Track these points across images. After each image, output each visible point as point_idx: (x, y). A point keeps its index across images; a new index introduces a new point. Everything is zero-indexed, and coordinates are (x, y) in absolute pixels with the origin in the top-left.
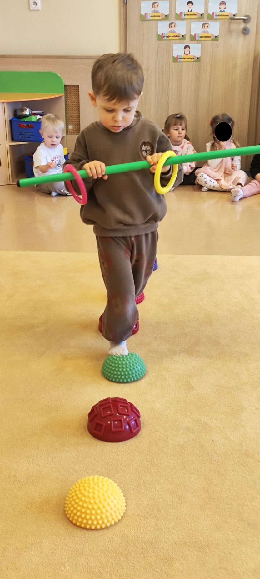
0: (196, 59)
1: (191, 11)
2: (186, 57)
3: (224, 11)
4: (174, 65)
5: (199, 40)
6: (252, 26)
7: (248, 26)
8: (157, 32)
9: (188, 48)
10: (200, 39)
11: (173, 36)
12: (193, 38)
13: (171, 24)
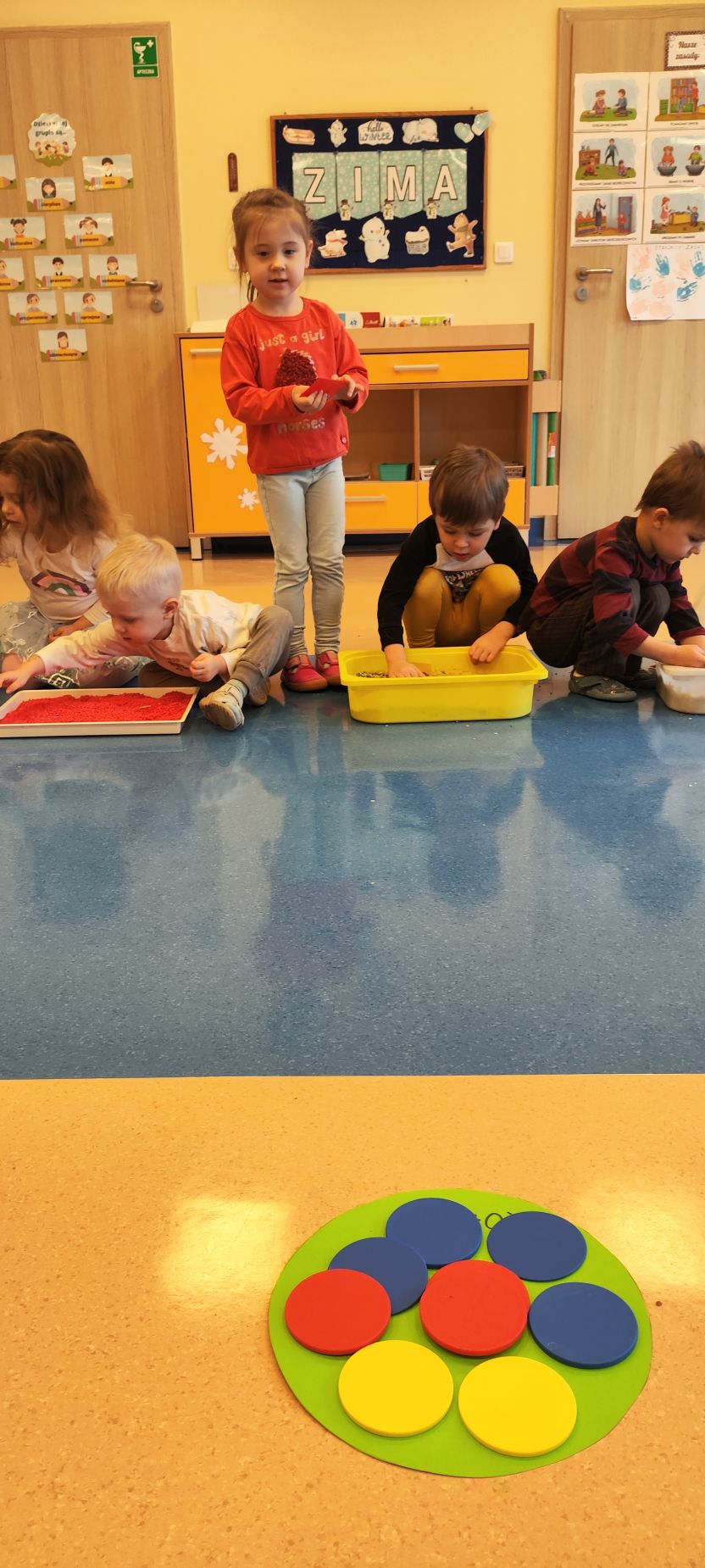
0: (80, 356)
1: (61, 274)
2: (62, 352)
3: (116, 273)
4: (44, 367)
5: (80, 323)
6: (164, 297)
7: (160, 297)
8: (8, 312)
9: (64, 337)
10: (82, 321)
11: (37, 318)
12: (71, 320)
13: (29, 298)
